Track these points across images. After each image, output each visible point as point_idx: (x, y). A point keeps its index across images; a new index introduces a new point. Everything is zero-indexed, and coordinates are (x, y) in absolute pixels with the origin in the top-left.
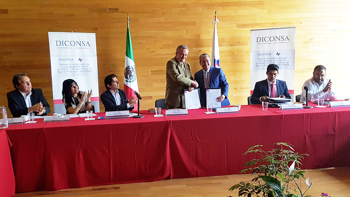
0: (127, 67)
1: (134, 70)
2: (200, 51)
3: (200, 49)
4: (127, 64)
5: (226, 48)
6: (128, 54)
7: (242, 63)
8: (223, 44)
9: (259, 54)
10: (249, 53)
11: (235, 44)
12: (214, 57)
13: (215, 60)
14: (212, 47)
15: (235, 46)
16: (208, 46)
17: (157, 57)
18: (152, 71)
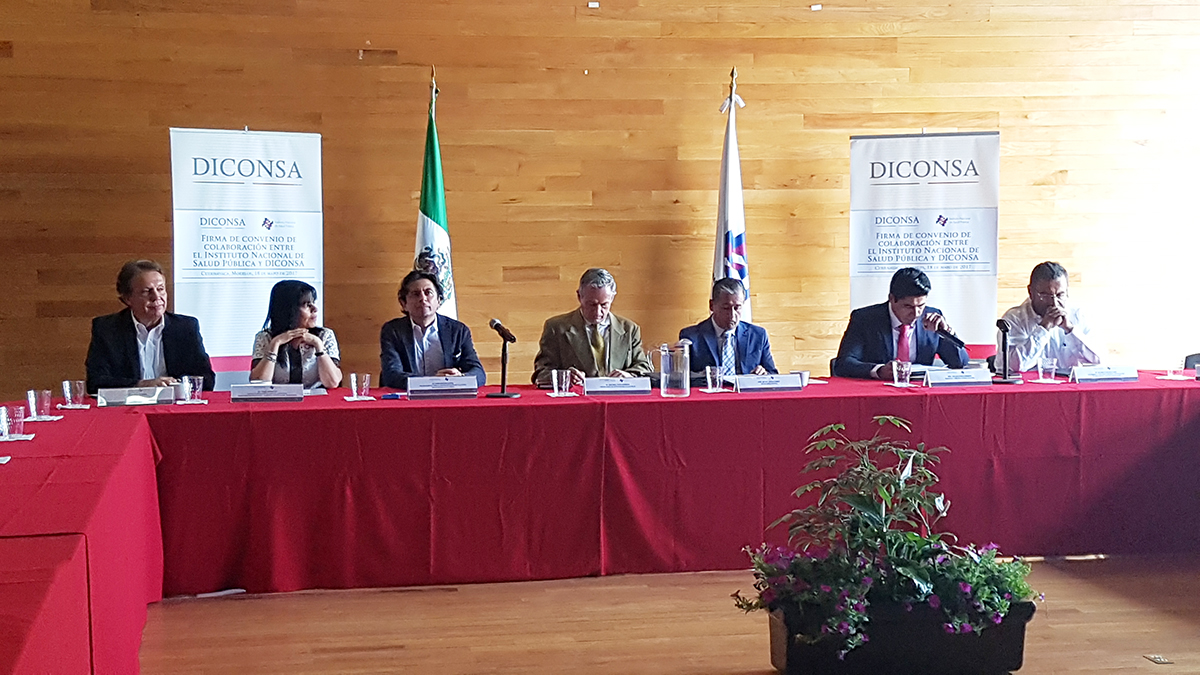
0: (424, 251)
1: (448, 263)
2: (677, 202)
3: (675, 194)
4: (424, 241)
5: (766, 195)
6: (427, 208)
7: (823, 249)
8: (757, 179)
9: (879, 220)
10: (845, 215)
11: (798, 183)
12: (726, 227)
13: (727, 236)
14: (718, 191)
15: (798, 187)
16: (706, 187)
17: (525, 218)
18: (505, 269)
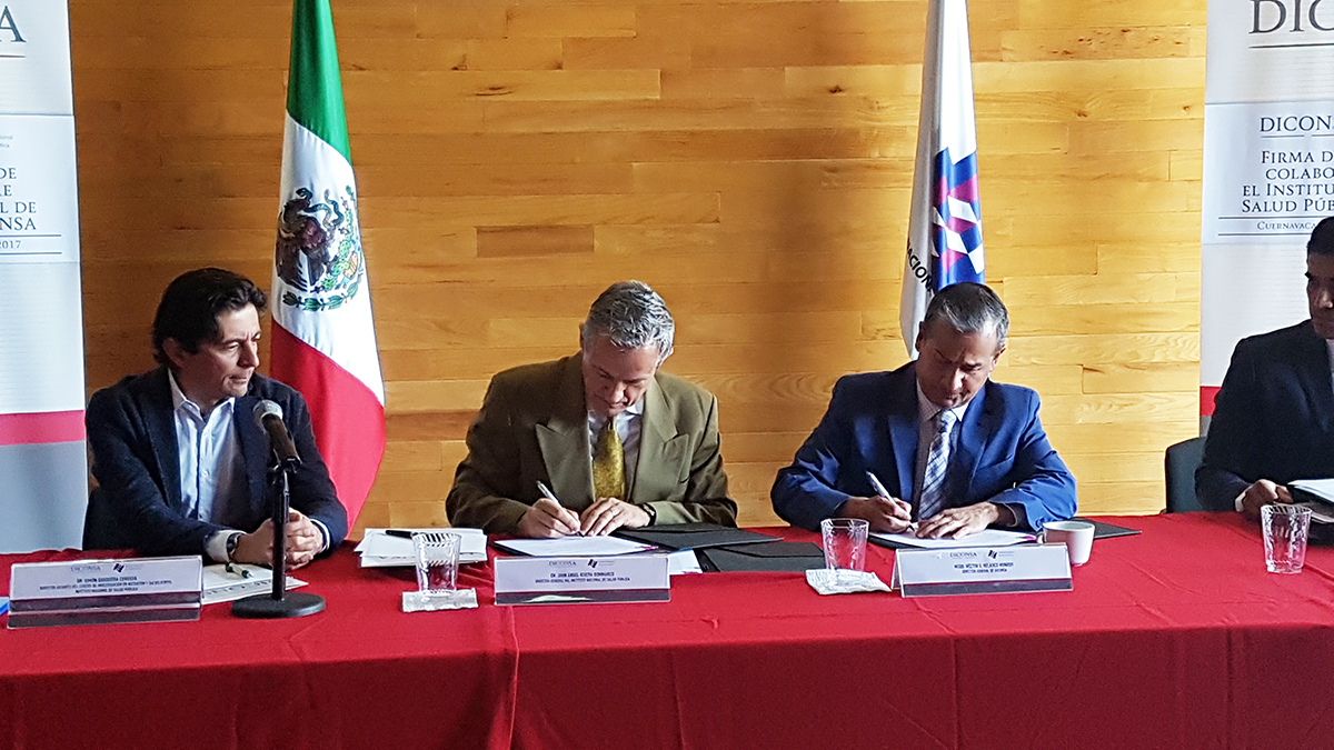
0: (296, 196)
1: (351, 221)
2: (836, 90)
3: (836, 74)
4: (296, 174)
5: (1025, 74)
6: (303, 105)
7: (1144, 185)
8: (1009, 40)
9: (1268, 124)
10: (1193, 114)
11: (1093, 47)
12: (935, 137)
13: (938, 160)
14: (921, 66)
15: (1092, 56)
16: (897, 57)
17: (520, 127)
18: (480, 231)
